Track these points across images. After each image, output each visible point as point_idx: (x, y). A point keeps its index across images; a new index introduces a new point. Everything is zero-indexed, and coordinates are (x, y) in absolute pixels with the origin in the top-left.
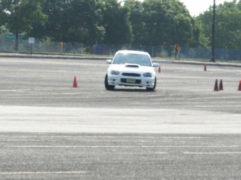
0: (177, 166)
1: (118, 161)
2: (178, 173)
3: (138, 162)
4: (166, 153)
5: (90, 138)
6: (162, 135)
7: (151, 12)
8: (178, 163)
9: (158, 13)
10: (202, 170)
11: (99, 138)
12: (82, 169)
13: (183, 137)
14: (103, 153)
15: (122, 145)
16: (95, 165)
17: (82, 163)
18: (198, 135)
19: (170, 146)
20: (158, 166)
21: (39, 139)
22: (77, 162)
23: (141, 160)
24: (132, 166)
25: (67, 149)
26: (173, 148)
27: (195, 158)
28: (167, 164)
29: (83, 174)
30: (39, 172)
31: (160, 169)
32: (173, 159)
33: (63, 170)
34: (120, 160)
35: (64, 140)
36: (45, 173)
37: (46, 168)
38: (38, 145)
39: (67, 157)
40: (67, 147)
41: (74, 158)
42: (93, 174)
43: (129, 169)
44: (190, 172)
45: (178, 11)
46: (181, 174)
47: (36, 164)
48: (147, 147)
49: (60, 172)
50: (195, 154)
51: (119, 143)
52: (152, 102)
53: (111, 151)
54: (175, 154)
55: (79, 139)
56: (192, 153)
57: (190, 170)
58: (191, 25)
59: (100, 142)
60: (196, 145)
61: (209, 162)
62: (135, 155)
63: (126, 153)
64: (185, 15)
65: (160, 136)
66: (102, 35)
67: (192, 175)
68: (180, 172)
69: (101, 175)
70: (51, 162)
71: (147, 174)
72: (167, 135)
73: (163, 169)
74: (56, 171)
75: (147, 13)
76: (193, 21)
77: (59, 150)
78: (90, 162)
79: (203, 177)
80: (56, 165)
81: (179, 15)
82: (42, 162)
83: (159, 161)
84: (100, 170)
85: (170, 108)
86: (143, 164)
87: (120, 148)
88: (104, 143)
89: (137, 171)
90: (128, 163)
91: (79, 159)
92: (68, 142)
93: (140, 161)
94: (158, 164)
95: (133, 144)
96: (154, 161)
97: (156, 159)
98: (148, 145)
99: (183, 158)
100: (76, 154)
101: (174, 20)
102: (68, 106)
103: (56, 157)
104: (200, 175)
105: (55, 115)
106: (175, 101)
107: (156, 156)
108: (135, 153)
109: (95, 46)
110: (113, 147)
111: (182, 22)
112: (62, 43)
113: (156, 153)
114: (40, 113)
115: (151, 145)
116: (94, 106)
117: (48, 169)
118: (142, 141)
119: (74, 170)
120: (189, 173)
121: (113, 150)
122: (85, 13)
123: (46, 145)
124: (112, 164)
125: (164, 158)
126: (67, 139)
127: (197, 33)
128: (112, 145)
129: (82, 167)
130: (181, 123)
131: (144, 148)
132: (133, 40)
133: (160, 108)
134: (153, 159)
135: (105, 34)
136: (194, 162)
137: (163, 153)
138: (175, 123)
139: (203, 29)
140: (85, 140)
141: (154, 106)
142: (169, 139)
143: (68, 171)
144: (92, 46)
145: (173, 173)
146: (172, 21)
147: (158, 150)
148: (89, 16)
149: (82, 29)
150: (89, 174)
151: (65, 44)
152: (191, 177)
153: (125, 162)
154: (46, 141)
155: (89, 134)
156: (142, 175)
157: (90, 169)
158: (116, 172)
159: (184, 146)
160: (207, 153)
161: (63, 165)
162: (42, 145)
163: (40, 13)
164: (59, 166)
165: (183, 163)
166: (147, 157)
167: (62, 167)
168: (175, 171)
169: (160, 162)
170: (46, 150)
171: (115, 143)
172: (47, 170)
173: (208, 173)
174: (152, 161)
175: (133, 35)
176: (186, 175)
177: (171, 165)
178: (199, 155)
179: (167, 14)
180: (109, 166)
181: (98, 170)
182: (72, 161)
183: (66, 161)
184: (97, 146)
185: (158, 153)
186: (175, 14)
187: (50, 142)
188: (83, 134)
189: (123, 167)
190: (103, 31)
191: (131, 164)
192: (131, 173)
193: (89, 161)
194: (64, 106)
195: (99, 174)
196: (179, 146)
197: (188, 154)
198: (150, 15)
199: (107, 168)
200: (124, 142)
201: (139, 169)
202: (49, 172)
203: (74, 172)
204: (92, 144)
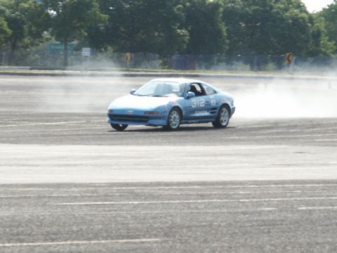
0: (289, 228)
1: (206, 222)
2: (289, 239)
3: (234, 224)
4: (274, 209)
5: (168, 190)
6: (269, 182)
7: (253, 8)
8: (291, 223)
9: (262, 9)
10: (324, 233)
11: (181, 190)
12: (156, 236)
13: (297, 185)
14: (185, 211)
15: (213, 199)
16: (173, 230)
17: (156, 226)
18: (318, 182)
19: (280, 199)
20: (262, 228)
21: (97, 193)
22: (148, 225)
23: (238, 220)
24: (225, 229)
25: (135, 206)
26: (283, 201)
27: (314, 215)
28: (274, 225)
29: (156, 242)
30: (96, 242)
31: (264, 233)
32: (282, 218)
33: (128, 237)
34: (209, 221)
35: (132, 192)
36: (103, 242)
37: (105, 235)
38: (95, 201)
39: (135, 218)
40: (136, 203)
41: (144, 219)
42: (171, 243)
43: (222, 234)
44: (307, 237)
45: (291, 6)
46: (293, 240)
47: (92, 229)
48: (247, 200)
49: (125, 241)
50: (314, 210)
51: (209, 196)
52: (255, 135)
53: (197, 208)
54: (286, 210)
55: (152, 191)
56: (310, 208)
57: (306, 233)
58: (309, 25)
59: (182, 195)
60: (317, 196)
61: (333, 221)
62: (230, 213)
63: (218, 210)
64: (301, 11)
65: (266, 184)
66: (184, 42)
67: (308, 240)
68: (293, 236)
69: (182, 243)
70: (113, 226)
71: (246, 239)
72: (276, 183)
73: (269, 232)
74: (119, 239)
75: (248, 9)
76: (311, 19)
77: (125, 208)
78: (167, 225)
79: (324, 243)
80: (119, 229)
81: (291, 10)
82: (100, 227)
83: (264, 221)
84: (181, 236)
85: (281, 144)
86: (241, 227)
87: (210, 203)
88: (188, 196)
89: (232, 237)
90: (220, 226)
91: (151, 221)
92: (136, 196)
93: (237, 222)
94: (262, 226)
95: (228, 196)
96: (257, 221)
97: (259, 218)
98: (248, 198)
99: (296, 216)
100: (148, 214)
101: (285, 18)
102: (138, 144)
103: (119, 219)
104: (320, 240)
105: (119, 157)
106: (288, 133)
107: (260, 213)
108: (231, 210)
109: (174, 57)
110: (200, 201)
111: (296, 20)
112: (128, 54)
113: (259, 209)
114: (98, 154)
115: (254, 198)
116: (174, 144)
117: (108, 236)
118: (241, 192)
119: (144, 236)
120: (304, 237)
121: (199, 207)
122: (160, 10)
123: (106, 201)
124: (198, 227)
125: (271, 217)
126: (136, 191)
127: (317, 35)
128: (198, 199)
129: (155, 232)
130: (296, 165)
131: (243, 202)
132: (227, 47)
133: (266, 144)
134: (255, 219)
135: (188, 40)
136: (311, 221)
137: (270, 209)
138: (288, 165)
139: (326, 31)
140: (161, 191)
141: (258, 142)
142: (279, 188)
143: (136, 238)
144: (170, 57)
145: (283, 238)
146: (282, 20)
147: (262, 205)
148: (165, 15)
149: (156, 34)
150: (166, 242)
151: (133, 55)
152: (308, 243)
153: (216, 223)
154: (107, 195)
155: (167, 184)
156: (238, 243)
157: (166, 235)
158: (203, 239)
159: (299, 199)
160: (330, 207)
161: (128, 229)
162: (101, 200)
163: (98, 12)
164: (123, 232)
165: (297, 222)
166: (247, 216)
167: (128, 233)
168: (284, 235)
169: (264, 223)
170: (106, 209)
171: (202, 196)
172: (106, 238)
173: (331, 237)
174: (254, 221)
175: (227, 41)
176: (300, 241)
177: (280, 226)
178: (320, 210)
179: (275, 10)
180: (194, 229)
181: (177, 236)
182: (143, 223)
183: (134, 223)
184: (178, 201)
185: (262, 209)
186: (286, 10)
187: (111, 196)
188: (158, 184)
189: (213, 232)
190: (187, 36)
191: (225, 227)
192: (223, 239)
193: (166, 223)
194: (132, 144)
195: (178, 241)
196: (293, 199)
197: (304, 210)
198: (250, 12)
199: (190, 233)
200: (215, 194)
201: (235, 233)
202: (108, 241)
203: (144, 240)
204: (171, 197)
